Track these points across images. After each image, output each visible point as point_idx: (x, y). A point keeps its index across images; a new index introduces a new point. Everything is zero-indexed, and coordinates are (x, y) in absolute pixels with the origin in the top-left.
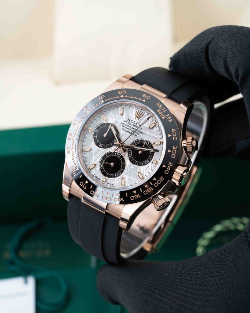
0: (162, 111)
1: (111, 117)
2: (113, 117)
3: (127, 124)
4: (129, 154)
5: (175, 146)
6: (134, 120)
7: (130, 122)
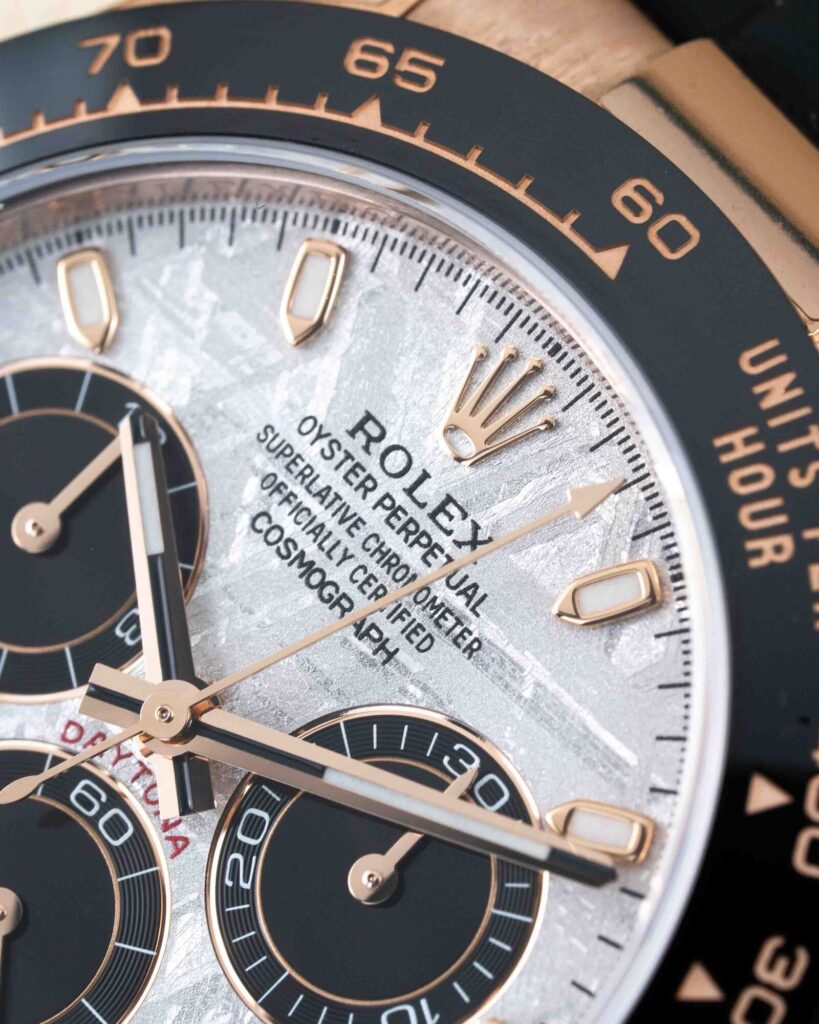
0: (782, 464)
1: (170, 317)
2: (200, 323)
3: (329, 475)
4: (232, 845)
5: (787, 952)
6: (432, 452)
7: (372, 465)
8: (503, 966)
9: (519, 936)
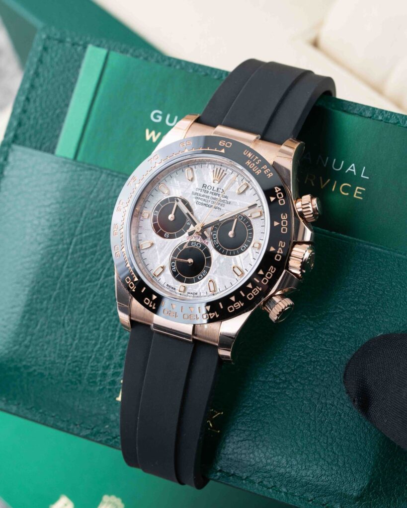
0: (254, 162)
1: (175, 186)
2: (179, 185)
3: (203, 193)
4: (213, 240)
5: (284, 215)
6: (213, 185)
8: (252, 235)
9: (252, 231)
